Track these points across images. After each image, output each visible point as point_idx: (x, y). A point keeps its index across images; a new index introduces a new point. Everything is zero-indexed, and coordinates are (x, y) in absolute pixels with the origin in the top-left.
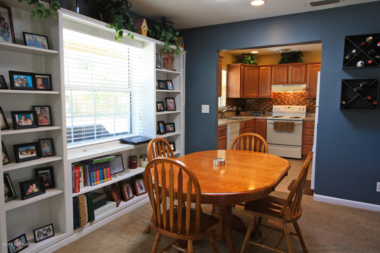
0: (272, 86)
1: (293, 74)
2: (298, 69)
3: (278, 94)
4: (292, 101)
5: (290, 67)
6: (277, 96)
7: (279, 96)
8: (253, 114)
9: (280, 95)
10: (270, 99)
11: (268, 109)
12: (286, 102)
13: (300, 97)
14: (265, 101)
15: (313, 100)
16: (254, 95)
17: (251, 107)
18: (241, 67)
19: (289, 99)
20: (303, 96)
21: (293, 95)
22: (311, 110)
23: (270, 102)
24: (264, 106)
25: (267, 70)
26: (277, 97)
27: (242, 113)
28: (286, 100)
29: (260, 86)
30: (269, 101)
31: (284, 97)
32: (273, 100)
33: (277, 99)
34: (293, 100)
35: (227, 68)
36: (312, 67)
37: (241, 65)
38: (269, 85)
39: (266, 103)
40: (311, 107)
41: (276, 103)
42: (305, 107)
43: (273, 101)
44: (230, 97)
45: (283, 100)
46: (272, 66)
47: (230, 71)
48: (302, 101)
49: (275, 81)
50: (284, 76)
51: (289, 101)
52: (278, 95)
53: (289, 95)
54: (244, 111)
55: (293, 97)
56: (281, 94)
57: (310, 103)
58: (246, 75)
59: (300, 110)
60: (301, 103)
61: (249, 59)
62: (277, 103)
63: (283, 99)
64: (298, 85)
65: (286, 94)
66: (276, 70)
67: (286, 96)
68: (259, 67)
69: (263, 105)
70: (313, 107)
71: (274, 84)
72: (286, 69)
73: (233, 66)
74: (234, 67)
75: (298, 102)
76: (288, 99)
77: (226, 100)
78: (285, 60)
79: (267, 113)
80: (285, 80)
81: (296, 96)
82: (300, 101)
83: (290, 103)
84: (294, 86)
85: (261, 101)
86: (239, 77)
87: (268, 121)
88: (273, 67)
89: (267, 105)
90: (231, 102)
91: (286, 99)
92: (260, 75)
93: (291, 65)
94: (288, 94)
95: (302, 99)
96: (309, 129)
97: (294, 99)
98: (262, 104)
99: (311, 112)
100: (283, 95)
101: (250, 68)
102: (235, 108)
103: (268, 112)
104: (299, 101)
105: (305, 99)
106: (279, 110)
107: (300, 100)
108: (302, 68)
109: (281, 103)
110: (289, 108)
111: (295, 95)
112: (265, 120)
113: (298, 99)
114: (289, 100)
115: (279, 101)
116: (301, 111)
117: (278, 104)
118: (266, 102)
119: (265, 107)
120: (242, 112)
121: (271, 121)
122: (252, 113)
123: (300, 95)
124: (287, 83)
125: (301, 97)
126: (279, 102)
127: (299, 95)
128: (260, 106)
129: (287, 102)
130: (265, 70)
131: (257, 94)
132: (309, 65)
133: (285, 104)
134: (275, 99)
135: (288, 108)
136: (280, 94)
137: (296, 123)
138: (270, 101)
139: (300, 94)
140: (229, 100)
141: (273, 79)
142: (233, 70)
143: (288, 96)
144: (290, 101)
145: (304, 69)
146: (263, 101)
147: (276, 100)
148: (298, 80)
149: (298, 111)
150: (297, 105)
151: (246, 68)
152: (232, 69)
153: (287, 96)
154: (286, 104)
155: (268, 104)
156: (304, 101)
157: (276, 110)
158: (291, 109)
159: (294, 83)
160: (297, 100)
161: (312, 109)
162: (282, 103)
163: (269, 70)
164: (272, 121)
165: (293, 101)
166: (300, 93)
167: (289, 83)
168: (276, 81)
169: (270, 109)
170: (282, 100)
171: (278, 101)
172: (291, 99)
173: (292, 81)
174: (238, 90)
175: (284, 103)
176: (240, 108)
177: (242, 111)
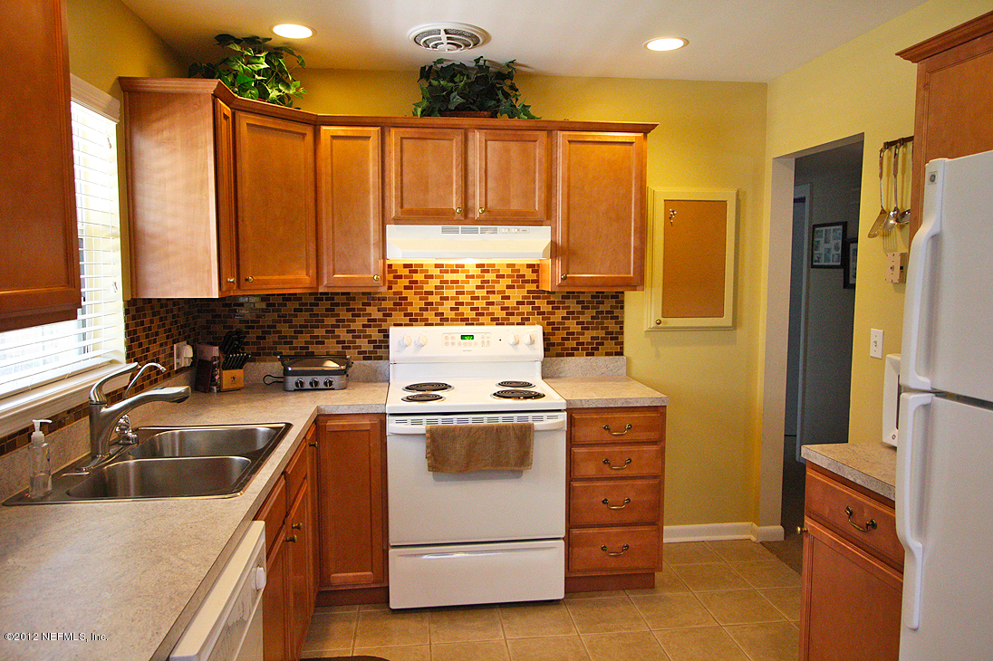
0: (388, 227)
1: (489, 173)
2: (514, 147)
3: (406, 272)
4: (477, 304)
5: (477, 138)
6: (406, 282)
7: (416, 282)
8: (292, 381)
9: (416, 277)
10: (370, 297)
11: (364, 345)
12: (446, 308)
13: (508, 287)
14: (343, 305)
15: (563, 297)
16: (297, 278)
17: (272, 338)
18: (214, 104)
19: (462, 293)
20: (524, 282)
21: (478, 277)
22: (559, 344)
23: (369, 310)
24: (342, 333)
25: (360, 142)
26: (406, 288)
27: (227, 377)
28: (447, 298)
29: (325, 228)
30: (364, 304)
31: (436, 287)
32: (384, 299)
33: (406, 293)
34: (477, 298)
35: (117, 104)
36: (573, 145)
37: (215, 96)
38: (373, 225)
39: (349, 315)
40: (558, 329)
41: (398, 316)
42: (535, 331)
43: (385, 304)
44: (153, 294)
45: (434, 299)
46: (383, 125)
47: (141, 129)
48: (518, 303)
49: (402, 207)
50: (450, 177)
51: (462, 304)
52: (406, 277)
53: (460, 277)
54: (239, 364)
55: (478, 287)
56: (422, 272)
57: (554, 314)
58: (245, 164)
59: (519, 346)
60: (513, 314)
61: (259, 73)
62: (406, 315)
63: (431, 293)
64: (514, 229)
65: (447, 272)
66: (405, 147)
67: (446, 282)
68: (316, 123)
69: (338, 327)
70: (564, 329)
71: (397, 221)
72: (455, 146)
73: (162, 94)
74: (167, 99)
75: (503, 309)
76: (457, 293)
77: (127, 312)
78: (447, 99)
79: (359, 365)
80: (455, 203)
81: (493, 281)
82: (511, 303)
83: (466, 311)
84: (495, 232)
85: (326, 304)
86: (205, 167)
87: (392, 425)
88: (393, 131)
89: (358, 324)
90: (157, 322)
91: (447, 293)
92: (325, 168)
93: (480, 128)
94: (457, 272)
95: (517, 295)
96: (597, 449)
97: (482, 293)
98: (331, 321)
99: (559, 355)
100: (431, 277)
101: (269, 123)
102: (188, 352)
103: (365, 358)
104: (507, 303)
105: (529, 292)
106: (424, 353)
107: (508, 298)
108: (531, 144)
109: (426, 314)
110: (467, 341)
111: (487, 276)
112: (376, 421)
113: (499, 292)
114: (462, 298)
115: (416, 304)
116: (523, 350)
117: (413, 320)
118: (348, 310)
119: (349, 337)
120: (226, 373)
121: (407, 426)
122: (286, 373)
123: (509, 276)
124: (465, 217)
125: (513, 287)
126: (414, 309)
127: (503, 276)
128: (320, 332)
129: (452, 309)
130: (350, 143)
131: (313, 271)
132: (561, 134)
133: (444, 321)
134: (395, 293)
135: (463, 337)
136: (416, 272)
137: (537, 425)
138: (369, 305)
139: (509, 272)
140: (149, 312)
141: (392, 193)
142: (165, 123)
143: (457, 282)
144: (468, 304)
145: (539, 151)
146: (337, 305)
147: (401, 302)
148: (515, 205)
149: (511, 351)
150: (497, 321)
151: (245, 120)
152: (154, 116)
153: (453, 282)
154: (447, 320)
155: (364, 320)
156: (529, 303)
157: (409, 352)
158: (476, 344)
159: (495, 218)
160: (496, 298)
161: (563, 339)
162: (430, 315)
163: (372, 146)
164: (414, 423)
165: (480, 304)
166: (509, 266)
167: (471, 215)
168: (406, 206)
169: (370, 347)
170: (431, 299)
171: (411, 304)
172: (469, 293)
173: (486, 209)
174: (207, 251)
175: (436, 315)
176: (215, 351)
177: (225, 368)
